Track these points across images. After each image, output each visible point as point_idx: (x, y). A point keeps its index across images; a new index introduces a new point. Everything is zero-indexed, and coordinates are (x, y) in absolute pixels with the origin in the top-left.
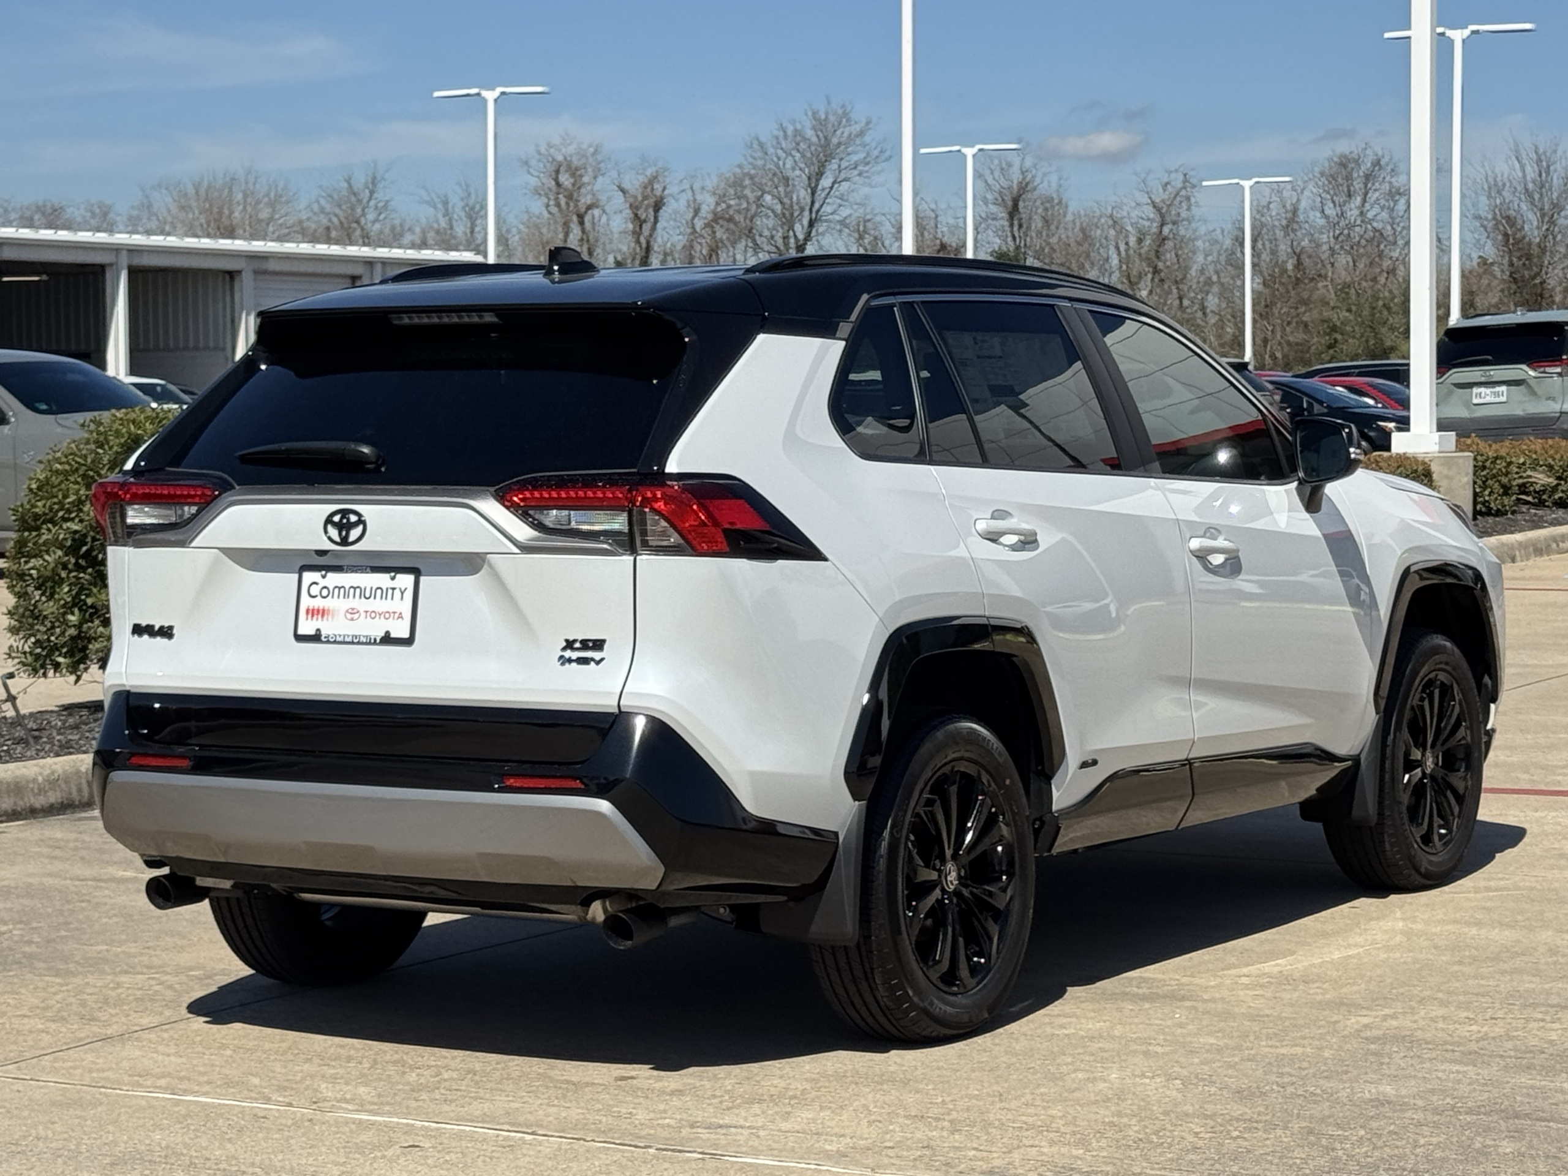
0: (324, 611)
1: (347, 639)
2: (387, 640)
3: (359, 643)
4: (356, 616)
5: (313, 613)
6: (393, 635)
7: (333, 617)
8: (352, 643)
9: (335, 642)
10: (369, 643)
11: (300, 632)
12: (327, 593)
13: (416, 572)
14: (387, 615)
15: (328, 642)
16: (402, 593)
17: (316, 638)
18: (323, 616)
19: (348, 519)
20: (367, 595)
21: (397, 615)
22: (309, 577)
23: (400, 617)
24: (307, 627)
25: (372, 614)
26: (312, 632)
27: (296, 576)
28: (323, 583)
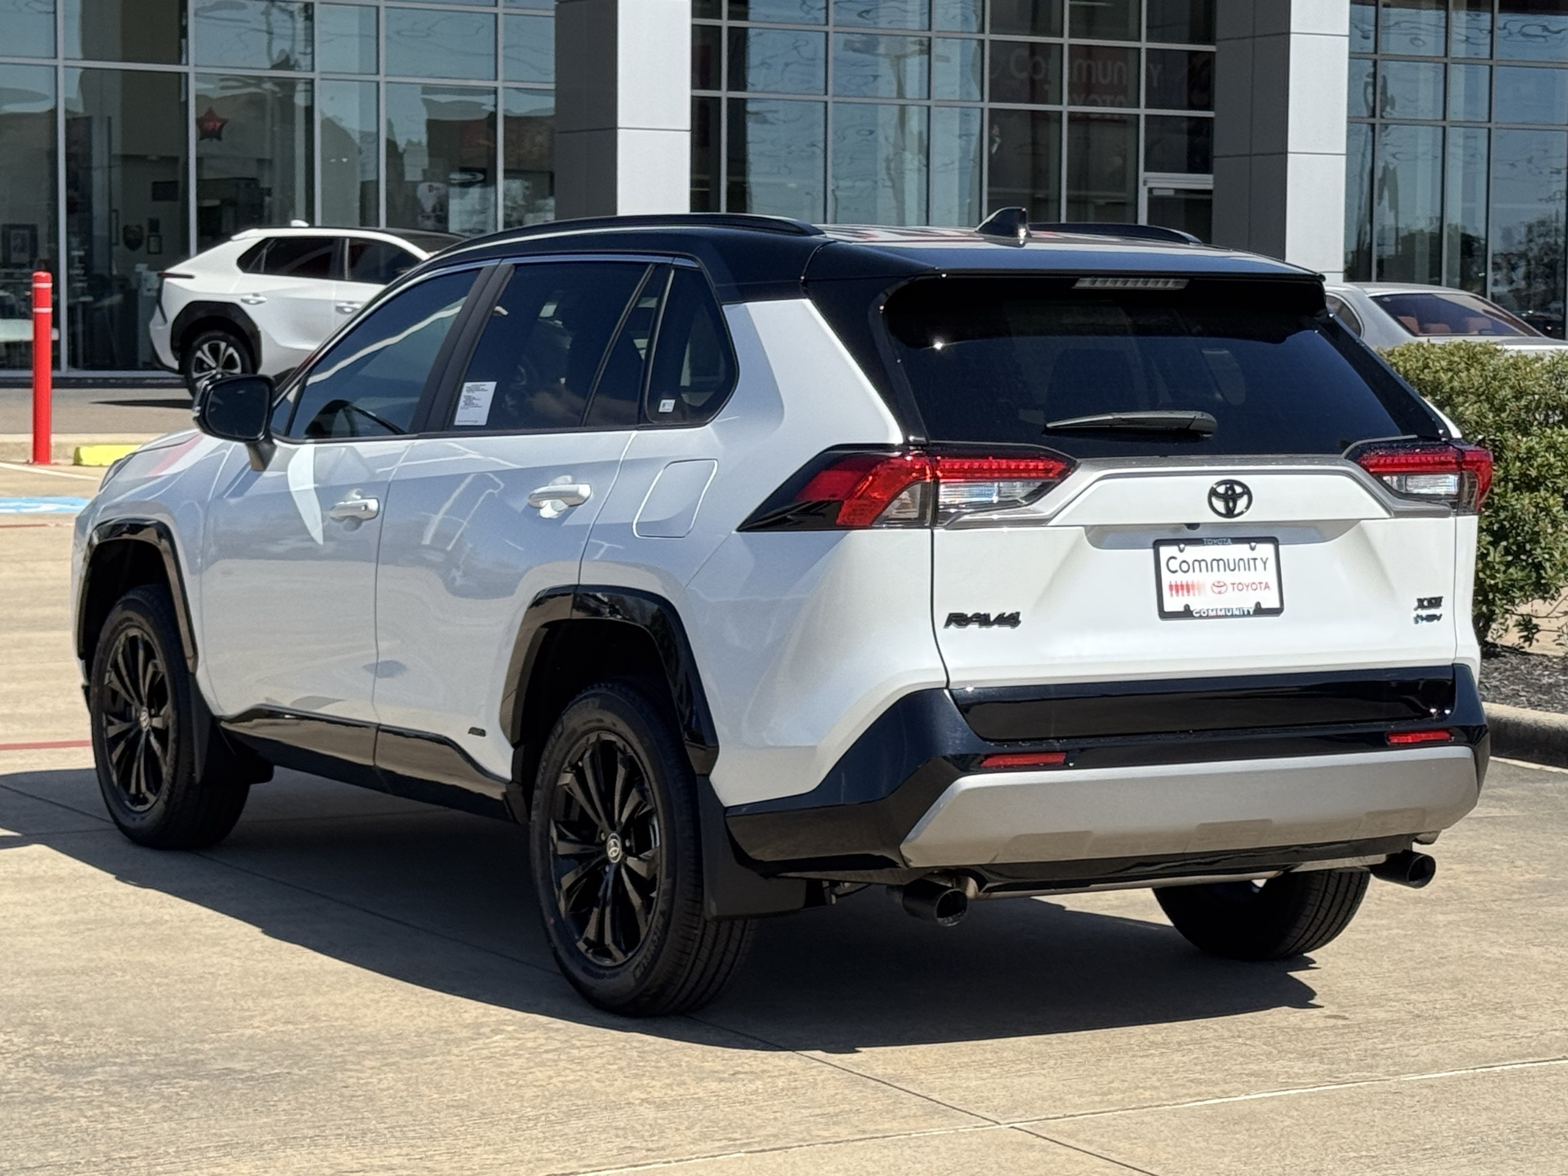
0: (1188, 586)
1: (1219, 613)
2: (1259, 611)
3: (1233, 616)
4: (1223, 589)
5: (1177, 588)
6: (1264, 606)
7: (1196, 592)
8: (1226, 616)
9: (1208, 617)
10: (1244, 615)
11: (1167, 609)
12: (1187, 567)
13: (1274, 541)
14: (1253, 586)
15: (1201, 617)
16: (1265, 563)
17: (1187, 613)
18: (1188, 591)
19: (1234, 491)
20: (1232, 567)
21: (1263, 586)
22: (1166, 551)
23: (1267, 587)
24: (1173, 604)
25: (1239, 586)
26: (1182, 609)
27: (1151, 552)
28: (1181, 557)
